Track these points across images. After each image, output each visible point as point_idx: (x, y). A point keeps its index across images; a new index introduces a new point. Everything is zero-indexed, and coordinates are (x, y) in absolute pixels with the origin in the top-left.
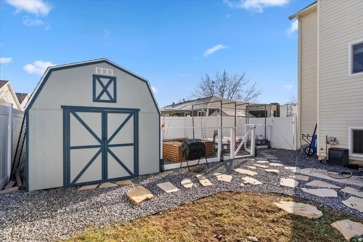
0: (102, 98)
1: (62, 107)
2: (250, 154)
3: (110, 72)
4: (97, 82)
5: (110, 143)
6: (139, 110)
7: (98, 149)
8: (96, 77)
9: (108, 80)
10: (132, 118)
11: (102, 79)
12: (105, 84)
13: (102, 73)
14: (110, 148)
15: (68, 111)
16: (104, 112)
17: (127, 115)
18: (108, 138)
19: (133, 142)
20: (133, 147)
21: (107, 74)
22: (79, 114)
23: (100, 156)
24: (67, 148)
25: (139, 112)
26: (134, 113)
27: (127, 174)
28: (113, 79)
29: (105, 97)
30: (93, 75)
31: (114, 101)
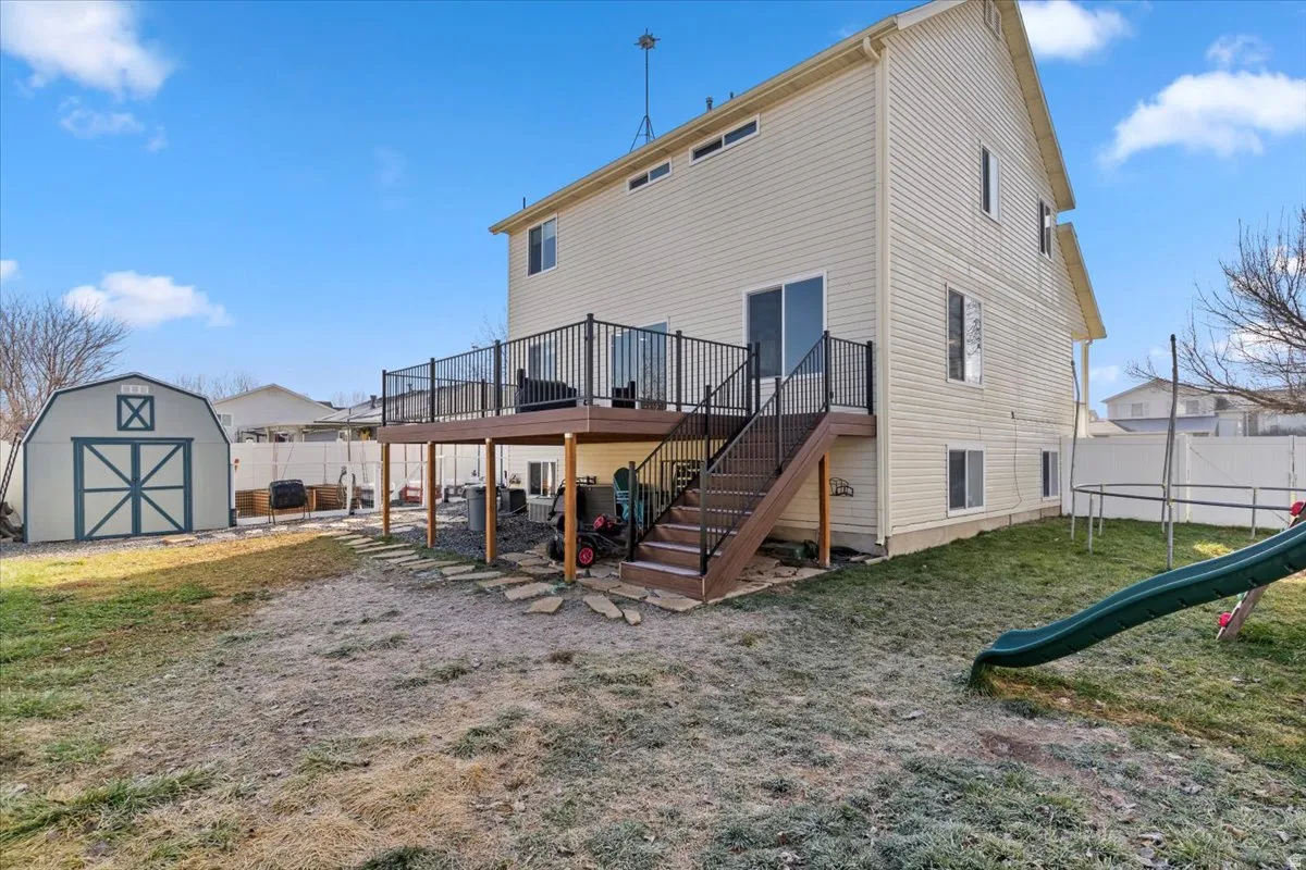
0: (131, 425)
1: (72, 439)
2: (372, 506)
3: (143, 390)
4: (124, 405)
5: (145, 486)
6: (192, 439)
7: (126, 493)
8: (122, 398)
9: (141, 401)
10: (181, 451)
11: (130, 400)
12: (136, 406)
13: (131, 392)
14: (146, 492)
15: (80, 443)
16: (135, 445)
17: (171, 448)
18: (142, 478)
19: (182, 484)
20: (182, 491)
21: (139, 392)
22: (97, 447)
23: (129, 503)
24: (80, 491)
25: (193, 443)
26: (185, 444)
27: (172, 528)
28: (149, 399)
29: (136, 423)
30: (118, 396)
31: (151, 428)
